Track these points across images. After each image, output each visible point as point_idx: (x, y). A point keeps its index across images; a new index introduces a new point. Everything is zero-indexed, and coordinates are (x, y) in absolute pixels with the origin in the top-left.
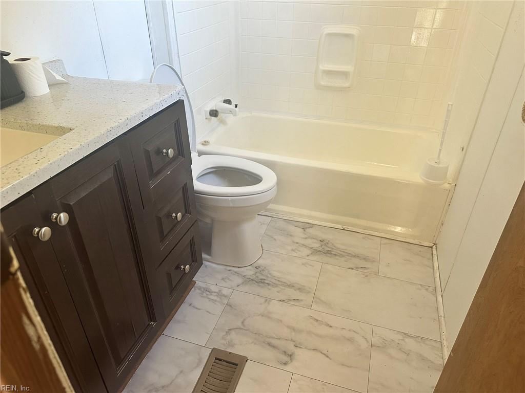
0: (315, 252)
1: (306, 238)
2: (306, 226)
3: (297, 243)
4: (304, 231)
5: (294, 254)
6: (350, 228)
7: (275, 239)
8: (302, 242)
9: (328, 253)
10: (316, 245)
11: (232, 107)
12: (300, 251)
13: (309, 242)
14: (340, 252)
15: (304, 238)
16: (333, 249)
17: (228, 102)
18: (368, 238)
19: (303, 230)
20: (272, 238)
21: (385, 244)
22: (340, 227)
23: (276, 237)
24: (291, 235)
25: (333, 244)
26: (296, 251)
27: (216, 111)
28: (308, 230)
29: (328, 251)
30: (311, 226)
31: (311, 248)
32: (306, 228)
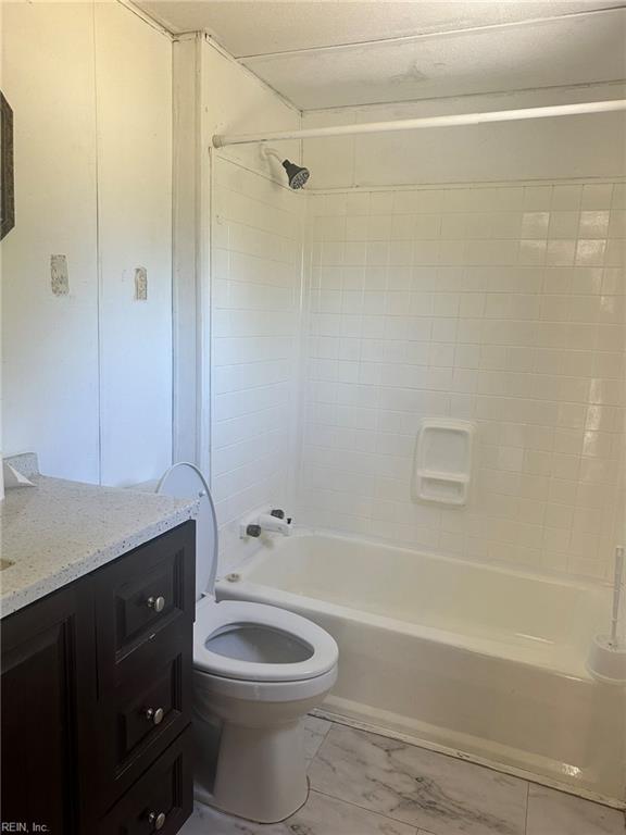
0: (407, 803)
1: (391, 771)
2: (393, 746)
3: (374, 780)
4: (389, 755)
5: (367, 804)
6: (473, 758)
7: (334, 769)
8: (384, 778)
9: (430, 807)
10: (409, 788)
11: (283, 522)
12: (377, 799)
13: (395, 780)
14: (452, 807)
15: (386, 771)
16: (440, 799)
17: (278, 514)
18: (505, 780)
19: (386, 753)
20: (329, 764)
21: (535, 796)
22: (454, 752)
23: (334, 764)
24: (364, 763)
25: (440, 789)
26: (371, 798)
27: (258, 527)
28: (396, 755)
29: (430, 802)
30: (403, 746)
31: (400, 794)
32: (393, 750)
